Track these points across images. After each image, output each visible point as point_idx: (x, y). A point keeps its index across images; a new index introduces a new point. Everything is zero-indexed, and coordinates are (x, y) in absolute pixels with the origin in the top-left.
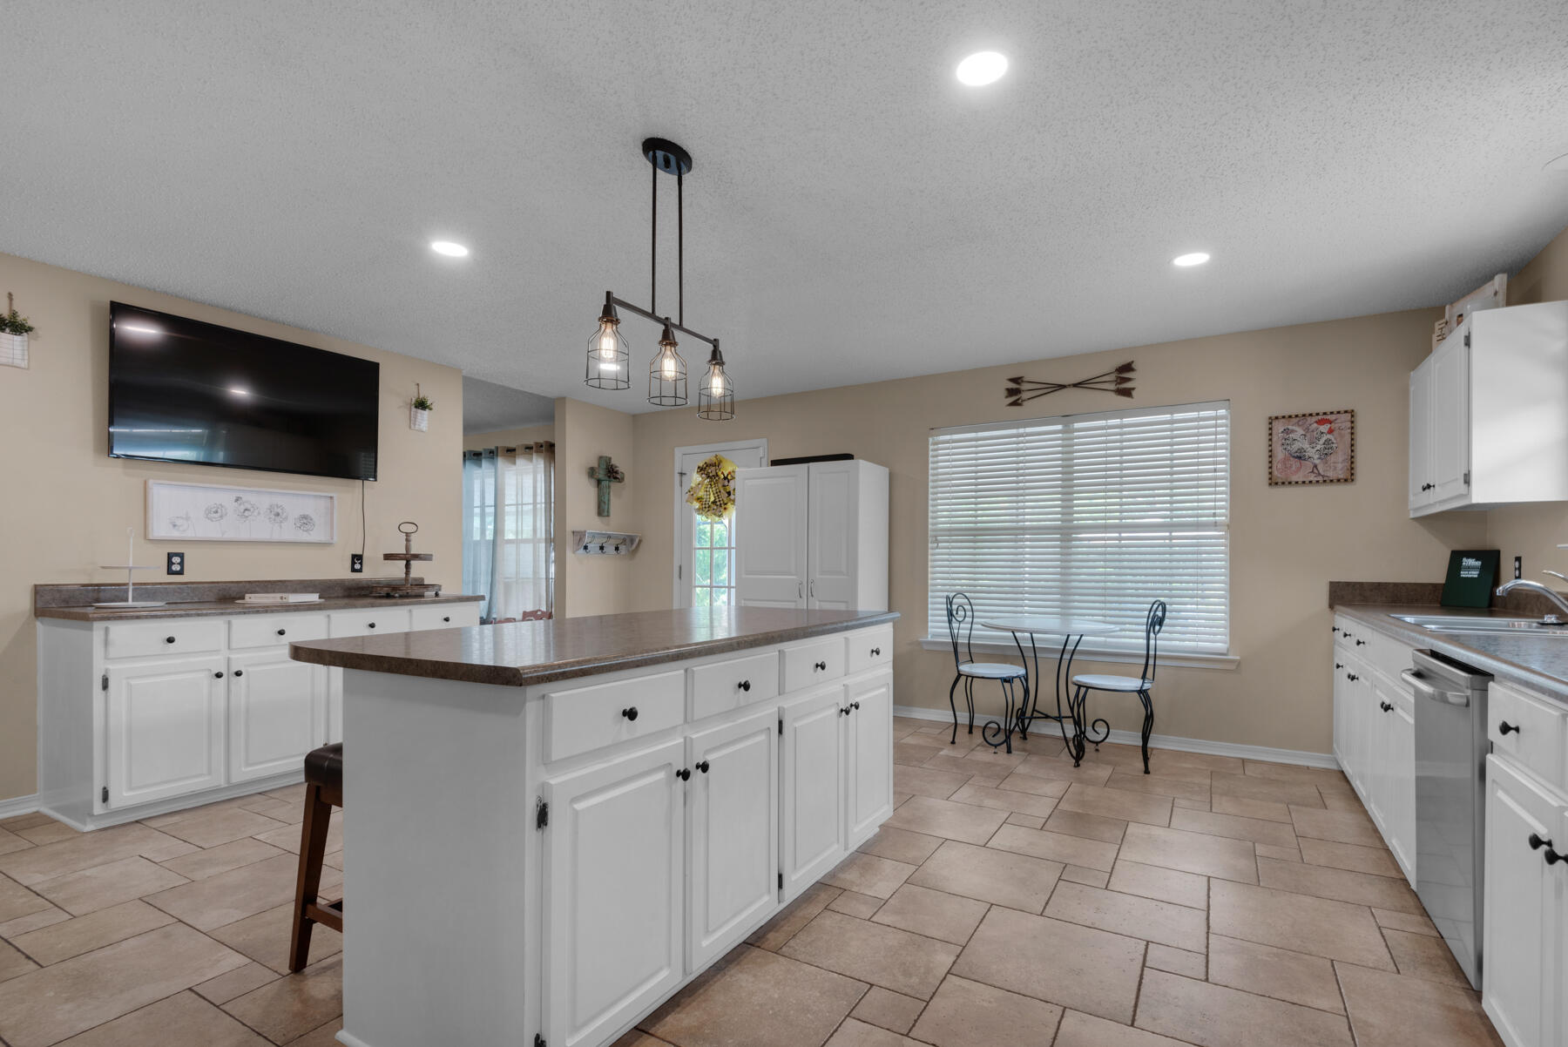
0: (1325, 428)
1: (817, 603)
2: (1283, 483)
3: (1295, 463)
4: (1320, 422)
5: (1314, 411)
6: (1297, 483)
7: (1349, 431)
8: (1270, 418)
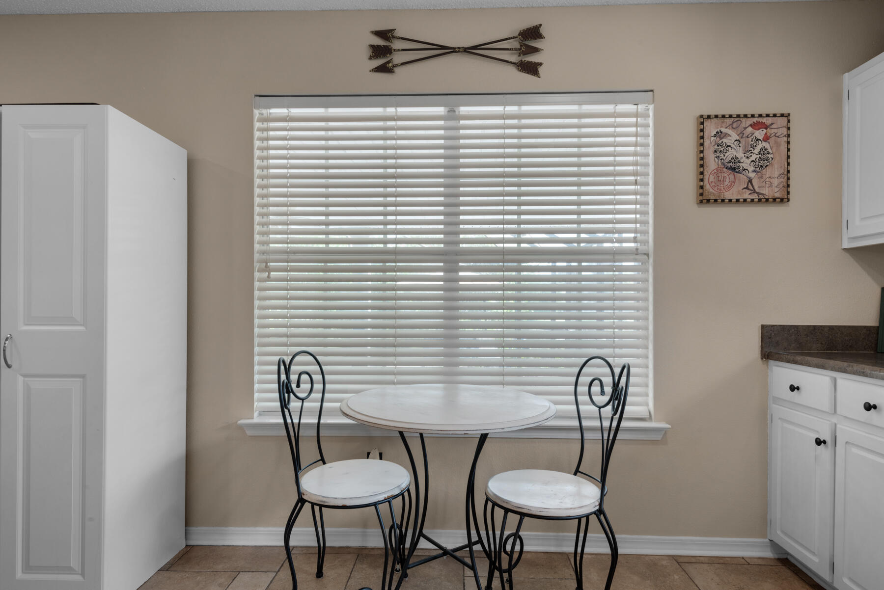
0: (760, 134)
1: (21, 379)
2: (716, 201)
3: (728, 176)
4: (756, 126)
5: (749, 112)
6: (730, 200)
7: (786, 139)
8: (701, 116)
